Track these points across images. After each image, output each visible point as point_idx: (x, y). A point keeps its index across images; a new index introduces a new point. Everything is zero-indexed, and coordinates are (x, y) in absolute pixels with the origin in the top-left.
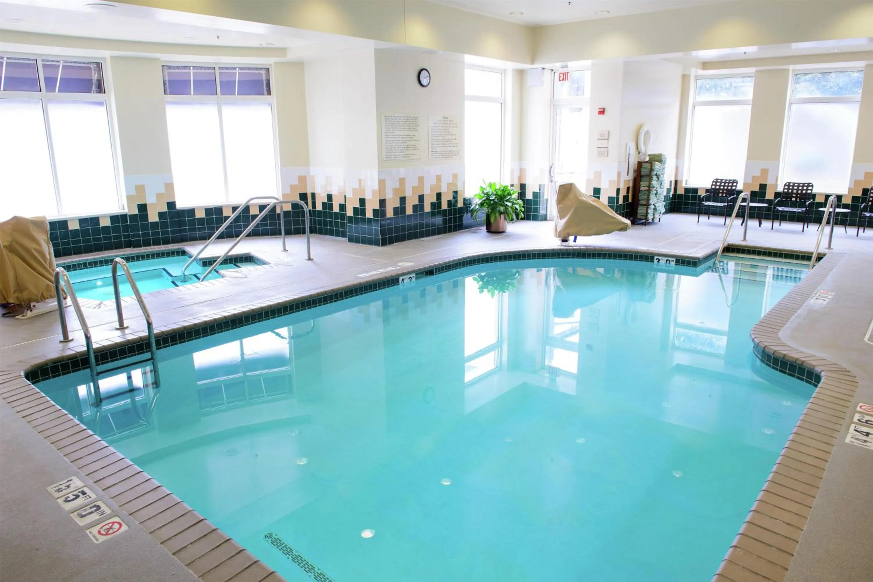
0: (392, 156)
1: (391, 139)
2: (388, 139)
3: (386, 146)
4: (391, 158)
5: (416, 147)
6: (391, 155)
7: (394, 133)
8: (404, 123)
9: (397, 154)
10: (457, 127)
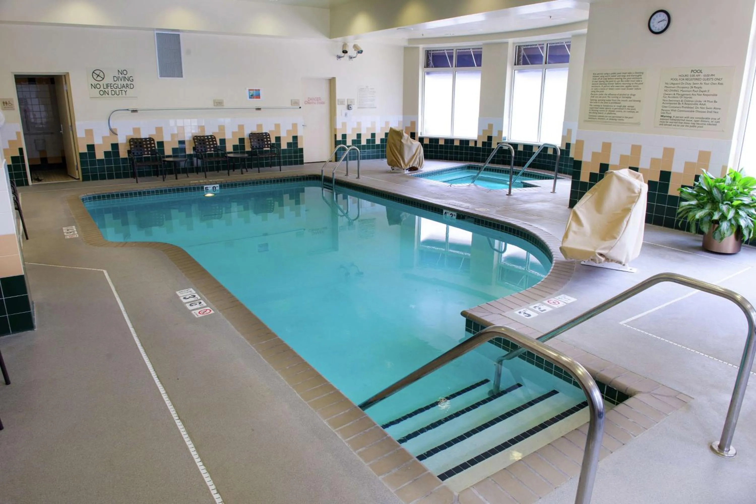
0: (597, 118)
1: (598, 99)
2: (594, 98)
3: (591, 105)
4: (596, 119)
5: (634, 109)
6: (596, 116)
7: (603, 92)
8: (620, 80)
9: (604, 115)
10: (722, 84)
